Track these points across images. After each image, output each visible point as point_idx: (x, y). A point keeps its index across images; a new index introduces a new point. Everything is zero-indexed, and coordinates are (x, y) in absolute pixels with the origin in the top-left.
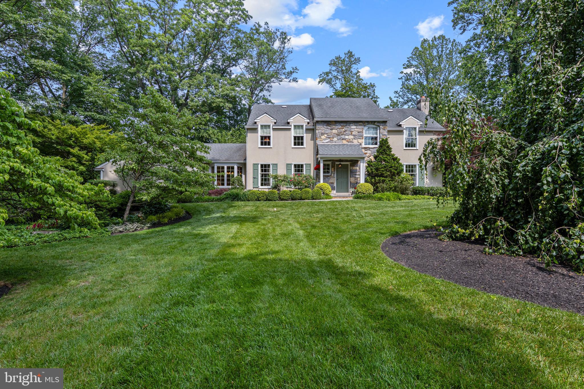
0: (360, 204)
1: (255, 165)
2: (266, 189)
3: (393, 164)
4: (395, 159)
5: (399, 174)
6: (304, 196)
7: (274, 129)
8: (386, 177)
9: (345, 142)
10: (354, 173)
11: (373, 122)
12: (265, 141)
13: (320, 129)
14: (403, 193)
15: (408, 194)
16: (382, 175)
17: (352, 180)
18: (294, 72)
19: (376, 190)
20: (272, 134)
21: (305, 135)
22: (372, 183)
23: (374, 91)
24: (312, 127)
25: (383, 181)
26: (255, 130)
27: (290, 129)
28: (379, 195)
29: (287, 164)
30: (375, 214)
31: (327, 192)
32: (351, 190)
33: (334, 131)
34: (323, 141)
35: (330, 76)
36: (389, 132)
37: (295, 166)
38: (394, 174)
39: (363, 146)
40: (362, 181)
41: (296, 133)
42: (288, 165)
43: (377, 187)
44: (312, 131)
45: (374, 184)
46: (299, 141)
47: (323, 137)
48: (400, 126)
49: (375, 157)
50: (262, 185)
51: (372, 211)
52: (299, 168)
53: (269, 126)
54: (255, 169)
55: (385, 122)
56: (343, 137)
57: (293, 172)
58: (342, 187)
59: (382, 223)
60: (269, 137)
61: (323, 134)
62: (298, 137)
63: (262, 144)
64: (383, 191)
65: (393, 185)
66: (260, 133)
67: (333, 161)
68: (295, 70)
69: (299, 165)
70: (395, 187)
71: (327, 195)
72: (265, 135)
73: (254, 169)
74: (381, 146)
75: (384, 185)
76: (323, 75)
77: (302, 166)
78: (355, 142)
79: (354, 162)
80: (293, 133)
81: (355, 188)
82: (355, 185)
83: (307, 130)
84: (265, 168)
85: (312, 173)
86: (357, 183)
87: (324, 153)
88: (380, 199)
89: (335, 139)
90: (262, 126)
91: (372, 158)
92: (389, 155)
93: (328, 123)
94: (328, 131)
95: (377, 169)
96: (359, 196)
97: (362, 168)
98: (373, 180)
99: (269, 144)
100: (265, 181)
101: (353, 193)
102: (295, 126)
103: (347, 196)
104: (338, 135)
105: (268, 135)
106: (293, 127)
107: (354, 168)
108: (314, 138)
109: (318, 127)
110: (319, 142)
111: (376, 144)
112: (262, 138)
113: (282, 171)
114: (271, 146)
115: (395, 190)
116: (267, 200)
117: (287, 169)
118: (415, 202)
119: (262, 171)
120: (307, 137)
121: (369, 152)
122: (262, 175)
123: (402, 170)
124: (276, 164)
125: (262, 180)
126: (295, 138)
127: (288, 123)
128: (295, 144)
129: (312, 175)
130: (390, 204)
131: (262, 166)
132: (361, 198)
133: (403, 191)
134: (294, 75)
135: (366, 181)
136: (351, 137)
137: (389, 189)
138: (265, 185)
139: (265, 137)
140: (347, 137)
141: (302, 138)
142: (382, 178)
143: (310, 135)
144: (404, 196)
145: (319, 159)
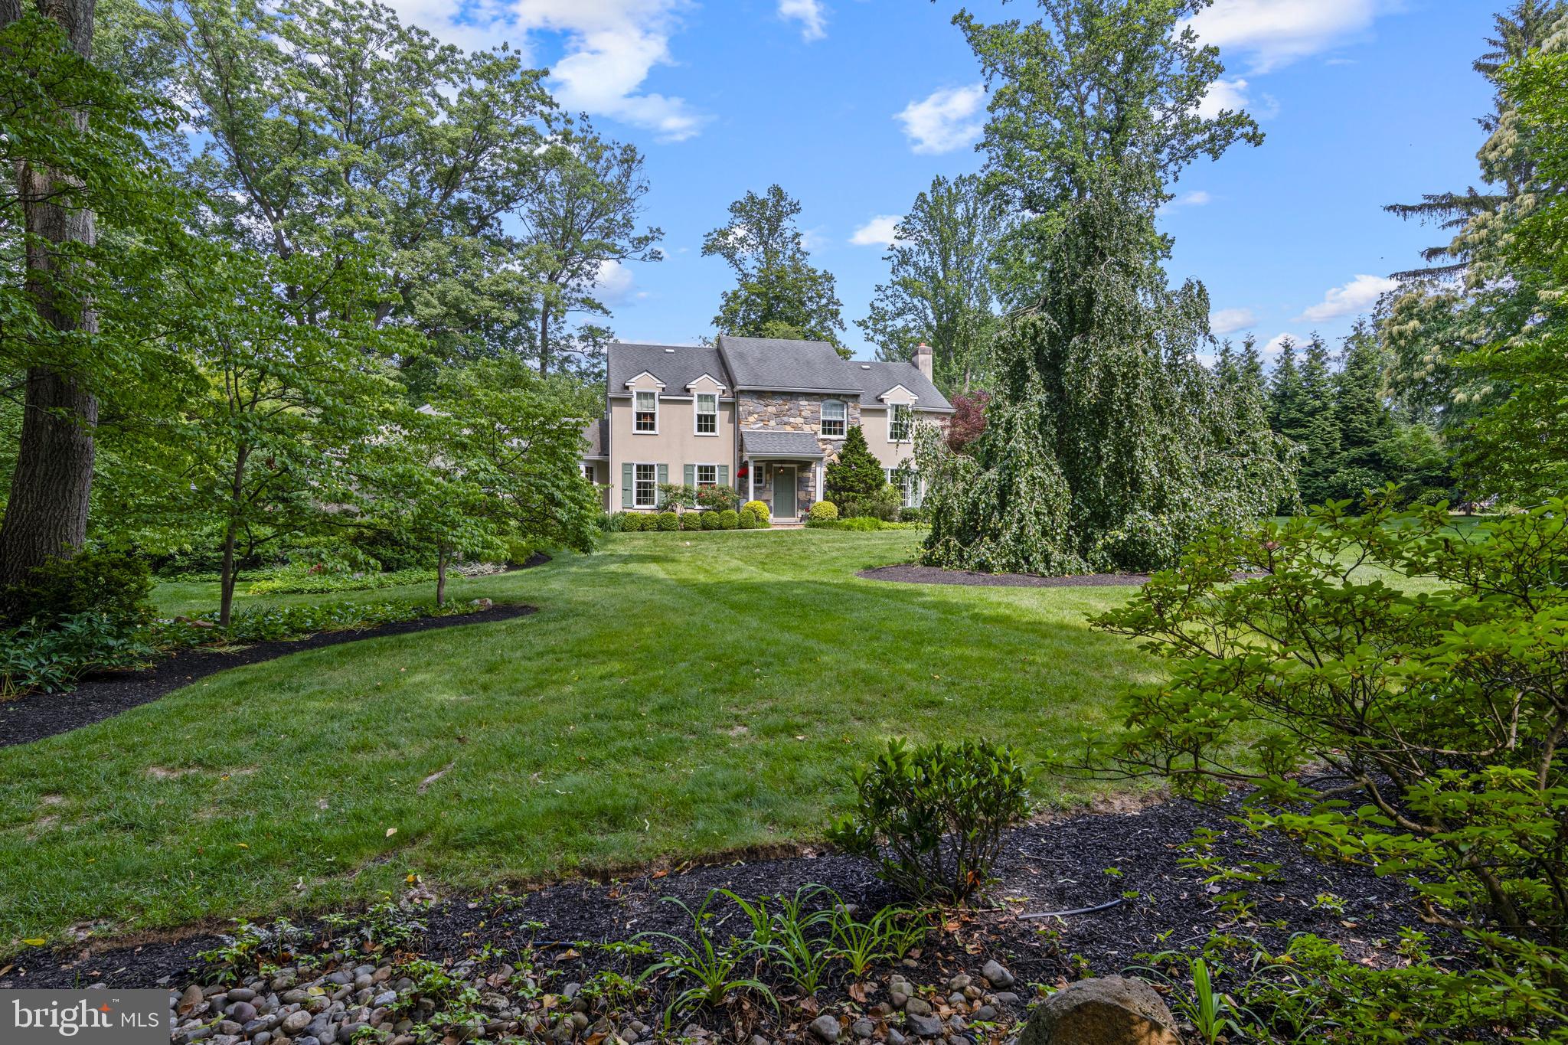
0: (817, 535)
1: (627, 466)
2: (645, 510)
3: (869, 469)
4: (873, 462)
5: (879, 486)
6: (725, 523)
7: (661, 401)
8: (858, 492)
9: (788, 429)
10: (803, 483)
11: (837, 396)
12: (645, 421)
13: (746, 405)
14: (884, 519)
15: (893, 520)
16: (851, 489)
17: (802, 495)
18: (653, 239)
19: (842, 514)
20: (658, 409)
21: (718, 413)
22: (835, 502)
23: (832, 289)
24: (731, 400)
25: (854, 499)
26: (626, 401)
27: (690, 402)
28: (847, 521)
29: (686, 466)
30: (843, 548)
31: (763, 515)
32: (801, 513)
33: (770, 409)
34: (751, 425)
35: (731, 238)
36: (864, 411)
37: (700, 468)
38: (870, 488)
39: (821, 436)
40: (819, 498)
41: (701, 408)
42: (688, 468)
43: (844, 509)
44: (731, 406)
45: (838, 503)
46: (706, 423)
47: (751, 419)
48: (881, 400)
49: (841, 457)
50: (639, 502)
51: (837, 545)
52: (707, 473)
53: (652, 395)
54: (626, 475)
55: (856, 396)
56: (785, 419)
57: (696, 480)
58: (783, 508)
59: (852, 558)
60: (652, 416)
61: (750, 413)
62: (706, 416)
63: (639, 427)
64: (853, 516)
65: (868, 505)
66: (636, 406)
67: (769, 463)
68: (656, 234)
69: (706, 468)
70: (873, 509)
71: (764, 520)
72: (645, 410)
73: (624, 474)
74: (849, 439)
75: (855, 506)
76: (715, 235)
77: (713, 469)
78: (807, 429)
79: (805, 465)
80: (696, 409)
81: (808, 510)
82: (806, 505)
83: (721, 404)
84: (645, 470)
85: (731, 481)
86: (809, 501)
87: (755, 449)
88: (849, 528)
89: (772, 423)
90: (639, 394)
91: (835, 458)
92: (863, 455)
93: (760, 394)
94: (761, 409)
95: (844, 479)
96: (815, 523)
97: (819, 476)
98: (837, 497)
99: (652, 427)
100: (644, 494)
101: (802, 519)
102: (700, 396)
103: (791, 523)
104: (777, 416)
105: (651, 411)
106: (695, 399)
107: (805, 474)
108: (735, 419)
109: (742, 400)
110: (744, 429)
111: (841, 432)
112: (639, 415)
113: (676, 479)
114: (657, 431)
115: (872, 514)
116: (660, 529)
117: (686, 475)
118: (902, 532)
119: (639, 477)
120: (721, 417)
121: (829, 447)
122: (639, 484)
123: (884, 481)
124: (666, 466)
125: (639, 494)
126: (700, 417)
127: (688, 390)
128: (700, 430)
129: (731, 484)
130: (865, 535)
131: (639, 467)
132: (818, 526)
133: (886, 516)
134: (655, 246)
135: (826, 498)
136: (800, 420)
137: (864, 512)
138: (645, 503)
139: (645, 415)
140: (792, 420)
141: (713, 417)
142: (852, 494)
143: (726, 414)
144: (886, 524)
145: (746, 459)
